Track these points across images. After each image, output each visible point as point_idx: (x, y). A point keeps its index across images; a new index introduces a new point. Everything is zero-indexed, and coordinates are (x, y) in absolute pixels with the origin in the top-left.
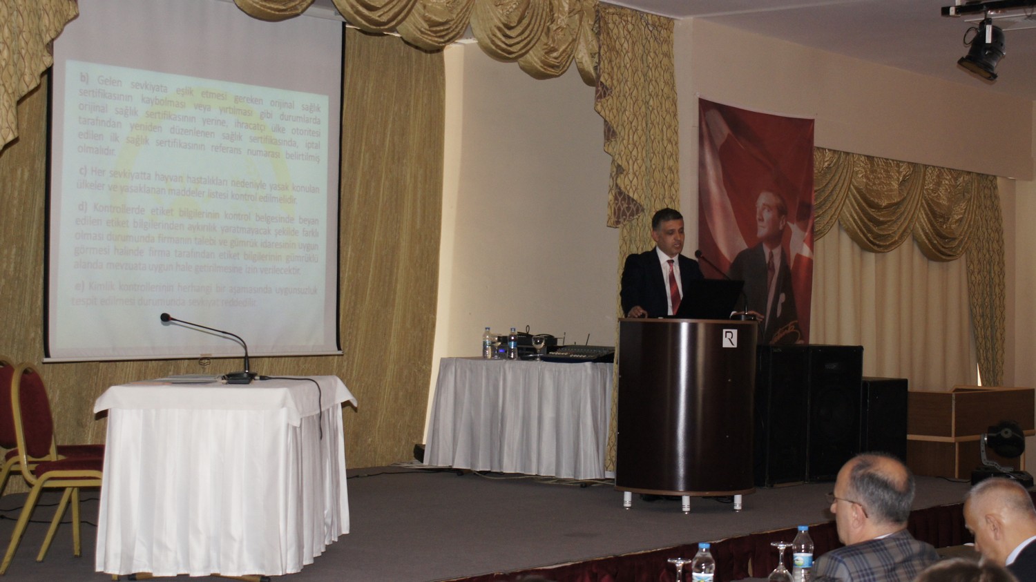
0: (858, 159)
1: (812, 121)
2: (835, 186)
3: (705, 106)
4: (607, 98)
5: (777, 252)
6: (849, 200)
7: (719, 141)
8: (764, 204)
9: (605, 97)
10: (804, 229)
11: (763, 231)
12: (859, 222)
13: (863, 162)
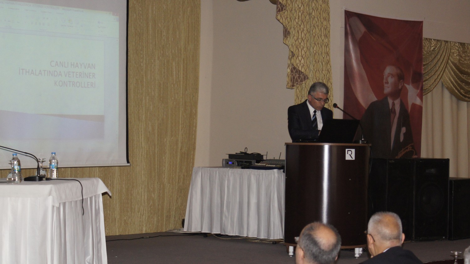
0: (454, 44)
1: (421, 23)
2: (437, 61)
3: (349, 15)
4: (284, 11)
5: (397, 102)
6: (448, 70)
7: (359, 36)
8: (389, 74)
9: (282, 11)
10: (417, 88)
11: (388, 89)
12: (455, 83)
13: (457, 47)
